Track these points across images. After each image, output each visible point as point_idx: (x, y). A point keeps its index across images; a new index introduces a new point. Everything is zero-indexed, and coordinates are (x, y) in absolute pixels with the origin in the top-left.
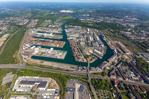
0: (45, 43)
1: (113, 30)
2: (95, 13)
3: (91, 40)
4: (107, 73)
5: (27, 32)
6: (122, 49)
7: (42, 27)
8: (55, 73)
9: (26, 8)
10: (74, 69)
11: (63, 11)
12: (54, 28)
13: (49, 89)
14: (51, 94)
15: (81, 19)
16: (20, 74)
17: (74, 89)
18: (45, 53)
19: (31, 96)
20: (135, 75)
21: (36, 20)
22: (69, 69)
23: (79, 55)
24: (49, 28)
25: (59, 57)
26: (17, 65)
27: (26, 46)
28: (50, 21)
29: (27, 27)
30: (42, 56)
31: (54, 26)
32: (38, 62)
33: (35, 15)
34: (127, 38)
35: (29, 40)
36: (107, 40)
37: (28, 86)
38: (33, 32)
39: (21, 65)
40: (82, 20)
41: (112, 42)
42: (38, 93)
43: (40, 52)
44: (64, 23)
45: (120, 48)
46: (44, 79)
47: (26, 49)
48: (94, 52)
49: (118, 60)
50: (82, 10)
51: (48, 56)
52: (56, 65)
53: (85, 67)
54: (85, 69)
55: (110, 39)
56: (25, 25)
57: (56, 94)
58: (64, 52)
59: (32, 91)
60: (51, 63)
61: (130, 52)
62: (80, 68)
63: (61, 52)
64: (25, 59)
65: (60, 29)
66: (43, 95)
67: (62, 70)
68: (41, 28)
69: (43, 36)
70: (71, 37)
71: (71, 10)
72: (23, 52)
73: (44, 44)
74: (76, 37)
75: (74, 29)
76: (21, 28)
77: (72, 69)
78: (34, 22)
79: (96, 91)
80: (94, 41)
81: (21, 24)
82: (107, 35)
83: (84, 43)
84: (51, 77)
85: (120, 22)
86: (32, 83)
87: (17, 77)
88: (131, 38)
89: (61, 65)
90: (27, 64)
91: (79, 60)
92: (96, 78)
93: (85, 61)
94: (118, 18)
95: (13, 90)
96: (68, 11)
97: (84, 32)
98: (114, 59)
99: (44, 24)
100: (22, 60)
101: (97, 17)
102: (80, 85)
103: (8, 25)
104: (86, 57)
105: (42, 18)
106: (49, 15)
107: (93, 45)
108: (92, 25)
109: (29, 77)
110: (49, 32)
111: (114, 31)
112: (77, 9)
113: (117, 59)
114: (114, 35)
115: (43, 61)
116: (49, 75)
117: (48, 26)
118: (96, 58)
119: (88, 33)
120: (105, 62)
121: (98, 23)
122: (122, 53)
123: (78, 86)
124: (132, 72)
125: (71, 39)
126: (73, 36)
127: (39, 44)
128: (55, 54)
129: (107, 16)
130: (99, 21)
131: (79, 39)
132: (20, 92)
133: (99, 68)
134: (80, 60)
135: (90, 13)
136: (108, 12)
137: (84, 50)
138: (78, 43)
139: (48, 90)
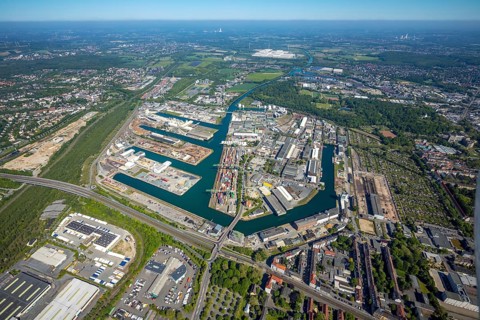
0: (161, 144)
1: (394, 133)
2: (373, 62)
3: (288, 157)
4: (269, 255)
5: (135, 111)
6: (372, 199)
7: (179, 100)
8: (142, 222)
9: (167, 41)
10: (191, 226)
11: (263, 51)
12: (208, 105)
13: (114, 252)
14: (111, 264)
15: (304, 82)
16: (77, 208)
17: (162, 268)
18: (147, 171)
19: (76, 255)
20: (349, 279)
21: (173, 79)
22: (180, 221)
23: (225, 194)
24: (194, 103)
25: (172, 189)
26: (81, 187)
27: (117, 148)
28: (206, 84)
29: (143, 97)
30: (136, 177)
31: (208, 101)
32: (123, 189)
33: (178, 65)
34: (421, 169)
35: (130, 132)
36: (342, 163)
37: (79, 234)
38: (147, 112)
39: (87, 188)
40: (306, 85)
41: (357, 172)
42: (90, 252)
43: (138, 167)
44: (242, 93)
45: (368, 196)
46: (113, 230)
47: (113, 155)
48: (272, 193)
49: (329, 230)
50: (331, 50)
51: (150, 180)
52: (155, 205)
53: (219, 227)
54: (216, 232)
55: (356, 161)
56: (141, 91)
57: (121, 267)
58: (192, 178)
59: (82, 246)
60: (147, 199)
61: (392, 214)
62: (207, 225)
63: (185, 176)
64: (101, 177)
65: (219, 111)
66: (96, 259)
67: (163, 220)
68: (173, 102)
69: (165, 125)
70: (237, 137)
71: (290, 50)
72: (104, 162)
73: (157, 150)
74: (252, 140)
75: (261, 114)
76: (129, 98)
77: (186, 224)
78: (165, 85)
79: (209, 286)
80: (298, 159)
81: (133, 89)
82: (357, 146)
83: (263, 162)
84: (130, 230)
85: (441, 107)
86: (87, 230)
87: (70, 213)
88: (438, 168)
89: (167, 209)
90: (99, 191)
91: (218, 205)
92: (231, 258)
93: (232, 211)
94: (449, 89)
95: (53, 234)
96: (280, 54)
97: (284, 129)
98: (321, 224)
99: (188, 92)
100: (94, 178)
101: (366, 79)
102: (180, 264)
103: (104, 88)
104: (242, 201)
105: (192, 72)
106: (214, 63)
107: (286, 172)
108: (328, 106)
109: (88, 217)
110: (186, 116)
111: (393, 136)
112: (313, 48)
113: (330, 226)
114: (383, 149)
115: (133, 189)
116: (127, 224)
117: (195, 97)
118: (269, 210)
119: (297, 131)
120: (288, 226)
121: (356, 101)
122: (361, 210)
123: (175, 264)
124: (347, 272)
125: (232, 146)
126: (243, 135)
127: (147, 146)
128: (167, 178)
129: (407, 79)
130: (363, 93)
131: (254, 149)
132: (63, 241)
133: (256, 237)
134: (218, 208)
135: (350, 64)
136: (424, 64)
137: (248, 180)
138: (245, 160)
139: (110, 253)
